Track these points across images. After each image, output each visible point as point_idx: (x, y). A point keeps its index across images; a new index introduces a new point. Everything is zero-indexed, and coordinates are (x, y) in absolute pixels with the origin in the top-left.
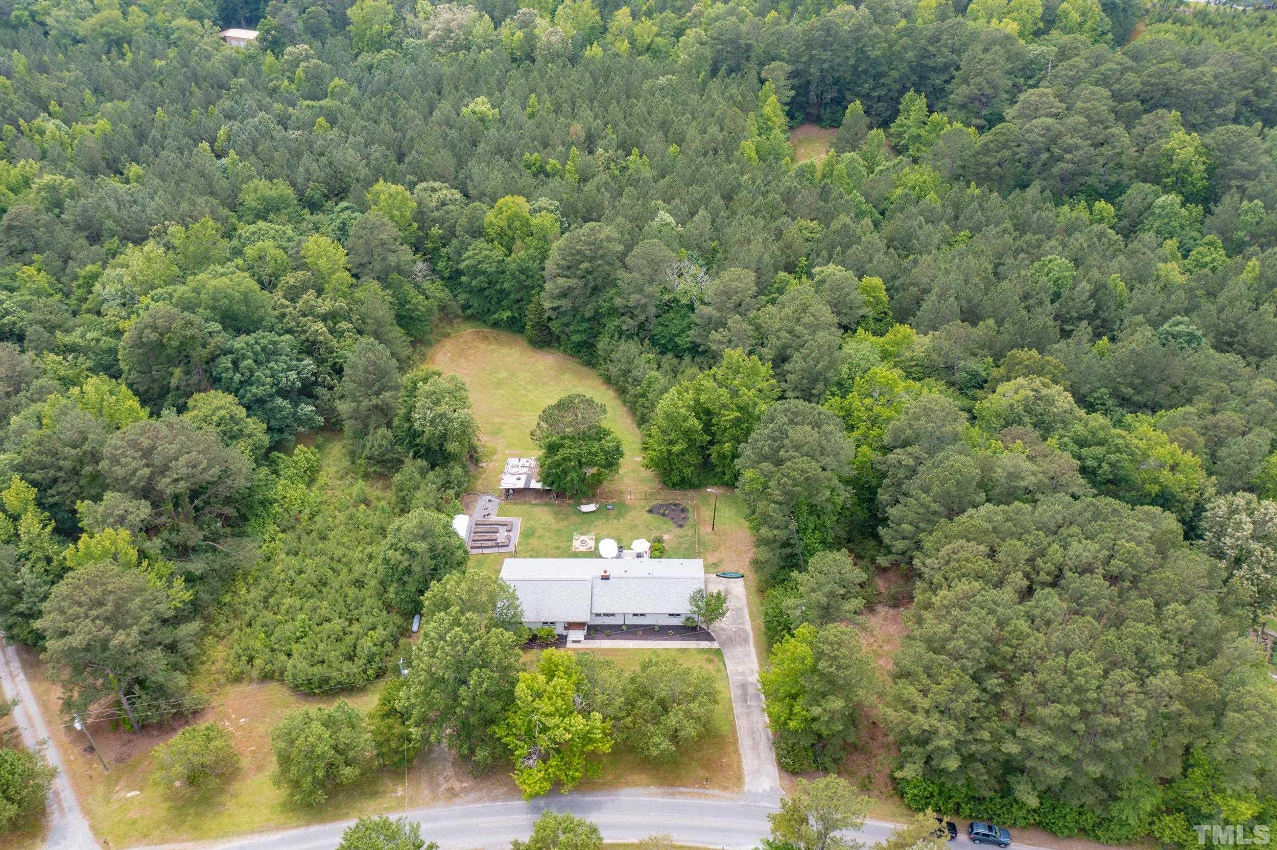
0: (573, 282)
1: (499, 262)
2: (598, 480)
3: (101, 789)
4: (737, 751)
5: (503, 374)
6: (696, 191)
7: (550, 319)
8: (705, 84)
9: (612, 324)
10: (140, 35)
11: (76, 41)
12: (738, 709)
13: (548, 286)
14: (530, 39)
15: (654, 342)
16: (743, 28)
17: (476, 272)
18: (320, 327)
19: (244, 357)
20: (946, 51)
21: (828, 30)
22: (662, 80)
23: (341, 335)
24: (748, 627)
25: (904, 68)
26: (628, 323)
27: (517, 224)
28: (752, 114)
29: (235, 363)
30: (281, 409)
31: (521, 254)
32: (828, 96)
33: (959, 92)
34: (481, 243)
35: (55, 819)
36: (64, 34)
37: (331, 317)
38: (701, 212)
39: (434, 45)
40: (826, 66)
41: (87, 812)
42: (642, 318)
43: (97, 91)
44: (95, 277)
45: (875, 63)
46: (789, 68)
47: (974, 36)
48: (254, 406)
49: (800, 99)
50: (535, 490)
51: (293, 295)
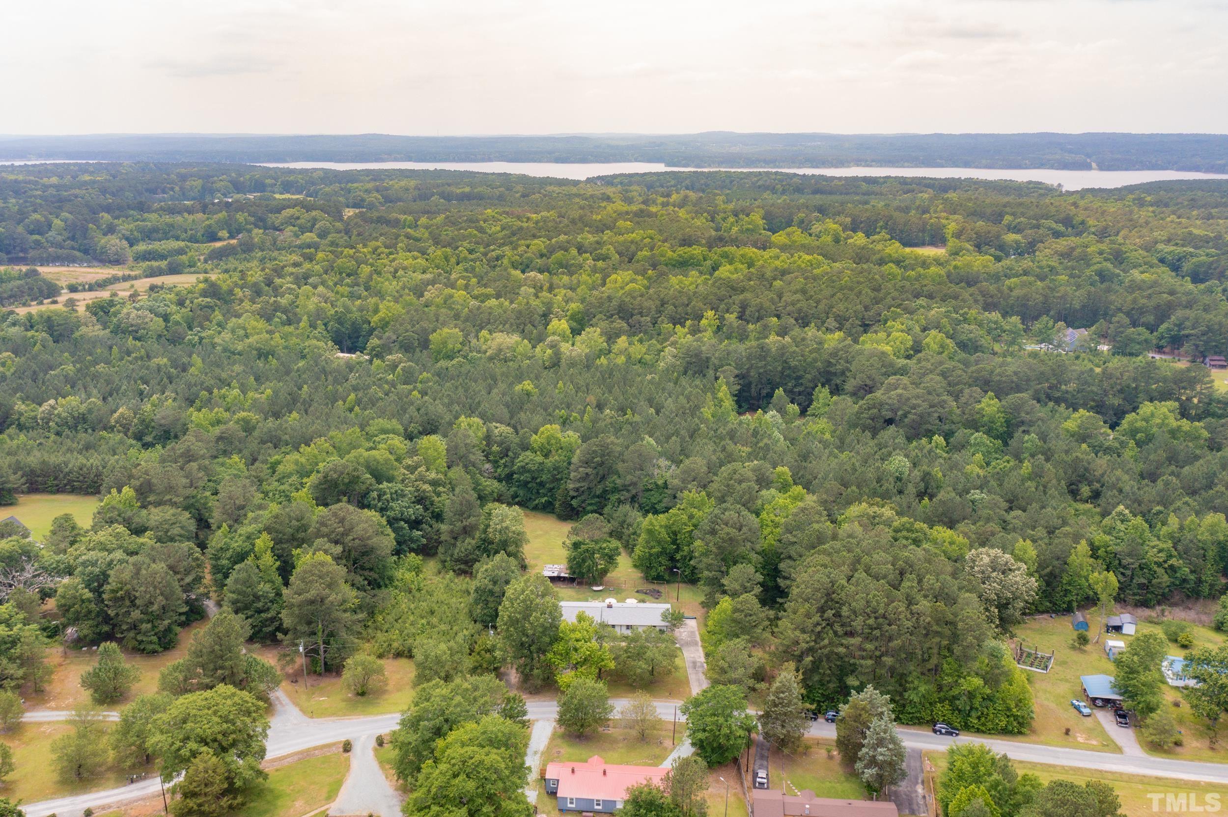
0: (589, 470)
1: (540, 464)
2: (605, 572)
3: (304, 697)
4: (689, 687)
5: (540, 532)
6: (671, 428)
7: (573, 498)
8: (677, 379)
9: (614, 498)
10: (281, 351)
11: (234, 353)
12: (690, 671)
13: (572, 474)
14: (557, 355)
15: (641, 507)
16: (704, 348)
17: (524, 469)
18: (427, 487)
19: (385, 493)
20: (842, 361)
21: (762, 348)
22: (649, 377)
23: (439, 495)
24: (698, 638)
25: (814, 372)
26: (625, 495)
27: (553, 441)
28: (709, 394)
29: (379, 496)
30: (402, 528)
31: (554, 458)
32: (764, 392)
33: (850, 386)
34: (528, 453)
35: (279, 707)
36: (225, 350)
37: (434, 483)
38: (674, 438)
39: (491, 359)
40: (761, 370)
41: (296, 704)
42: (634, 492)
43: (257, 379)
44: (278, 462)
45: (794, 369)
46: (737, 372)
47: (860, 353)
48: (391, 522)
49: (745, 394)
50: (564, 578)
51: (412, 469)
